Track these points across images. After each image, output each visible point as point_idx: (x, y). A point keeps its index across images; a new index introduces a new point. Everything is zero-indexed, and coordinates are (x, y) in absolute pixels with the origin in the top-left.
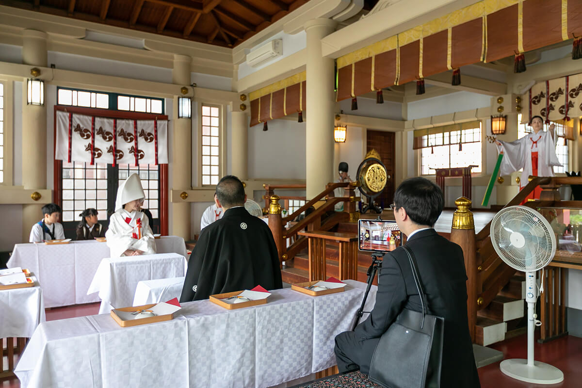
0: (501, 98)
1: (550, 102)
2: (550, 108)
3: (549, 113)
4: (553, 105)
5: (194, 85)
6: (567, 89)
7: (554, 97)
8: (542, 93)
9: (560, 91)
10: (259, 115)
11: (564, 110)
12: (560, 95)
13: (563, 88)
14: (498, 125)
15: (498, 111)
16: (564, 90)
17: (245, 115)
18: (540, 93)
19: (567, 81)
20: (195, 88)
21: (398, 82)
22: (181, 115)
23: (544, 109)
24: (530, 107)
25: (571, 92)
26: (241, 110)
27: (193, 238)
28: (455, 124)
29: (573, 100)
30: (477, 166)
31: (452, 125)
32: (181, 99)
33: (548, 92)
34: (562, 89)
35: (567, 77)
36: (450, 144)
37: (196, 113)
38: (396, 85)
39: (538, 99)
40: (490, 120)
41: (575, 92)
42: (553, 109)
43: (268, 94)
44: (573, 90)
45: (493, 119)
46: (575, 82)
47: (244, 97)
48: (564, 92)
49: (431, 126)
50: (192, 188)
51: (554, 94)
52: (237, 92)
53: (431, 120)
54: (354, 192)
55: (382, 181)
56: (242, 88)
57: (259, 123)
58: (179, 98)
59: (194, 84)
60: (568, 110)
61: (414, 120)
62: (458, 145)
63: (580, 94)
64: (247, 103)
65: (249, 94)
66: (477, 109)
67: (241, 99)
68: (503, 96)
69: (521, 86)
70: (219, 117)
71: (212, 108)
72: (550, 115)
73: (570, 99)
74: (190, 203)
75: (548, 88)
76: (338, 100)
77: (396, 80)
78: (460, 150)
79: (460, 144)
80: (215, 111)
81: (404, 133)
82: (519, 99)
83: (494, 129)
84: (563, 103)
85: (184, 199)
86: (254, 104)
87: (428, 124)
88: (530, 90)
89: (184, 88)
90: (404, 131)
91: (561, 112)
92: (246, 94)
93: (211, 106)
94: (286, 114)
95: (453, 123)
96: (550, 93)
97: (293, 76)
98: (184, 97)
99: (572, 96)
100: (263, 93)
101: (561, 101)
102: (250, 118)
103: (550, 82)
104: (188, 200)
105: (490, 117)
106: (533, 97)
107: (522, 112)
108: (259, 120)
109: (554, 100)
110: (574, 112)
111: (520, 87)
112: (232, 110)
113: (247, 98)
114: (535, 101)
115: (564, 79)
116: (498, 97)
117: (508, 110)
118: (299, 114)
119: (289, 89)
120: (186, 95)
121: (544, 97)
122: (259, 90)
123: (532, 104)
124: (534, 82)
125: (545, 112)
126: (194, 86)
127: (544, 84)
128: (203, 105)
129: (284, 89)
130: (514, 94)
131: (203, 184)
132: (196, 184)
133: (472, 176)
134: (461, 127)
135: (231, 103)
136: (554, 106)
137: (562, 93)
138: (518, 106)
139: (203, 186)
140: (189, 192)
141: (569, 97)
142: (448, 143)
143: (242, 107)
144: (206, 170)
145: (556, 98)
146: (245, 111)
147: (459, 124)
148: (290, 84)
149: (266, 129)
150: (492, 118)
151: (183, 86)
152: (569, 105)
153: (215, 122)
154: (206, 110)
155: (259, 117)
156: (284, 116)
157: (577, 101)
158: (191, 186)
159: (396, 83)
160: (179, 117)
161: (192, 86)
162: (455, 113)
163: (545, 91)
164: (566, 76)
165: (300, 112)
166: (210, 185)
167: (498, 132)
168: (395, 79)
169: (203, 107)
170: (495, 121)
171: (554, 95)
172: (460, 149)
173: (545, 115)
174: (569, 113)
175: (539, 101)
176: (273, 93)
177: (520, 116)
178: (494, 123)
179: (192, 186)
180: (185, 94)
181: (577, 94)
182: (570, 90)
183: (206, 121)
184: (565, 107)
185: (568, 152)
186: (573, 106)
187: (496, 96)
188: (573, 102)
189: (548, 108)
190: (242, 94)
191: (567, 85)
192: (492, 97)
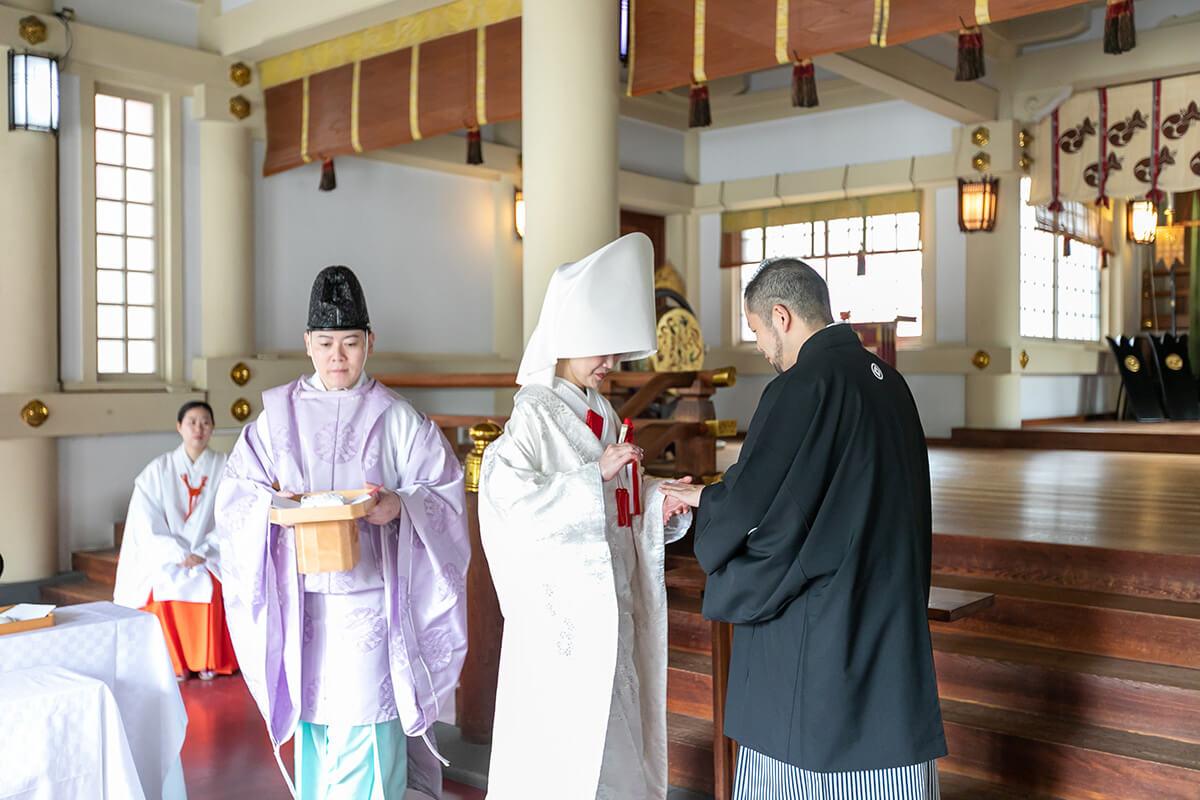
0: (981, 131)
1: (1110, 148)
2: (1110, 164)
3: (1106, 176)
4: (1118, 156)
5: (67, 14)
6: (1157, 115)
7: (1121, 134)
8: (1087, 122)
9: (1137, 120)
10: (305, 136)
11: (1147, 170)
12: (1136, 129)
13: (1147, 110)
14: (976, 205)
15: (976, 166)
16: (1147, 117)
17: (248, 137)
18: (1081, 122)
19: (1157, 92)
20: (70, 24)
21: (883, 37)
22: (20, 119)
23: (1094, 167)
24: (1056, 159)
25: (1168, 124)
26: (233, 117)
27: (66, 564)
28: (846, 199)
29: (1171, 145)
30: (913, 319)
31: (838, 201)
32: (20, 61)
33: (1104, 121)
34: (1143, 114)
35: (1157, 82)
36: (827, 255)
37: (75, 114)
38: (878, 46)
39: (1077, 138)
40: (955, 190)
41: (1179, 124)
42: (1118, 167)
43: (340, 63)
44: (1173, 119)
45: (965, 189)
46: (1177, 97)
47: (242, 72)
48: (1149, 122)
49: (775, 202)
50: (60, 386)
51: (1119, 126)
52: (218, 53)
53: (777, 184)
54: (711, 403)
55: (692, 360)
56: (237, 42)
57: (301, 163)
58: (11, 56)
59: (65, 9)
60: (1159, 171)
61: (723, 184)
62: (855, 258)
63: (1191, 130)
64: (254, 92)
65: (258, 64)
66: (913, 160)
67: (234, 77)
68: (988, 125)
69: (1034, 98)
70: (157, 136)
71: (130, 104)
72: (1109, 185)
73: (1163, 141)
74: (54, 442)
75: (1104, 110)
76: (633, 93)
77: (875, 29)
78: (859, 274)
79: (861, 257)
80: (140, 114)
81: (690, 219)
82: (1029, 138)
83: (966, 217)
84: (1146, 152)
85: (32, 425)
86: (281, 99)
87: (766, 196)
88: (1055, 115)
89: (32, 21)
90: (689, 213)
91: (1140, 176)
92: (250, 64)
93: (126, 95)
94: (416, 135)
95: (840, 194)
96: (1110, 124)
97: (445, 6)
98: (34, 55)
99: (1168, 133)
100: (325, 60)
101: (1140, 147)
102: (261, 147)
103: (1110, 93)
104: (46, 429)
105: (956, 183)
106: (1062, 131)
107: (1032, 172)
108: (304, 151)
109: (1121, 141)
110: (1176, 179)
111: (1033, 103)
112: (202, 113)
113: (255, 77)
114: (1068, 142)
115: (1149, 87)
116: (974, 127)
117: (1001, 163)
118: (471, 135)
119: (430, 50)
120: (39, 47)
121: (1092, 132)
122: (305, 49)
123: (1061, 152)
124: (1070, 90)
125: (1096, 175)
126: (70, 19)
127: (1095, 97)
128: (99, 88)
129: (408, 51)
130: (1016, 122)
131: (100, 371)
132: (76, 370)
133: (899, 347)
134: (864, 207)
135: (199, 90)
136: (1122, 159)
137: (1143, 125)
138: (1026, 156)
139: (101, 377)
140: (53, 402)
141: (1162, 137)
142: (823, 253)
143: (238, 108)
144: (109, 322)
145: (1128, 137)
146: (248, 121)
147: (858, 198)
148: (434, 34)
149: (329, 183)
150: (961, 183)
151: (26, 14)
152: (1163, 158)
153: (142, 152)
154: (107, 108)
155: (305, 144)
156: (410, 138)
157: (1183, 148)
158: (59, 380)
159: (879, 40)
160: (13, 126)
161: (59, 15)
162: (847, 168)
163: (1095, 118)
164: (1154, 80)
165: (474, 130)
166: (126, 376)
167: (978, 225)
168: (871, 25)
169: (99, 98)
170: (971, 193)
171: (1120, 130)
172: (861, 270)
173: (1097, 182)
174: (1160, 178)
175: (1079, 144)
176: (365, 64)
177: (1026, 183)
178: (967, 198)
179: (63, 377)
180: (33, 43)
181: (1183, 130)
182: (1163, 118)
183: (107, 147)
184: (1152, 162)
185: (1100, 284)
186: (1171, 161)
187: (968, 123)
188: (1171, 150)
189: (1104, 164)
190: (236, 61)
191: (1157, 103)
192: (957, 125)
